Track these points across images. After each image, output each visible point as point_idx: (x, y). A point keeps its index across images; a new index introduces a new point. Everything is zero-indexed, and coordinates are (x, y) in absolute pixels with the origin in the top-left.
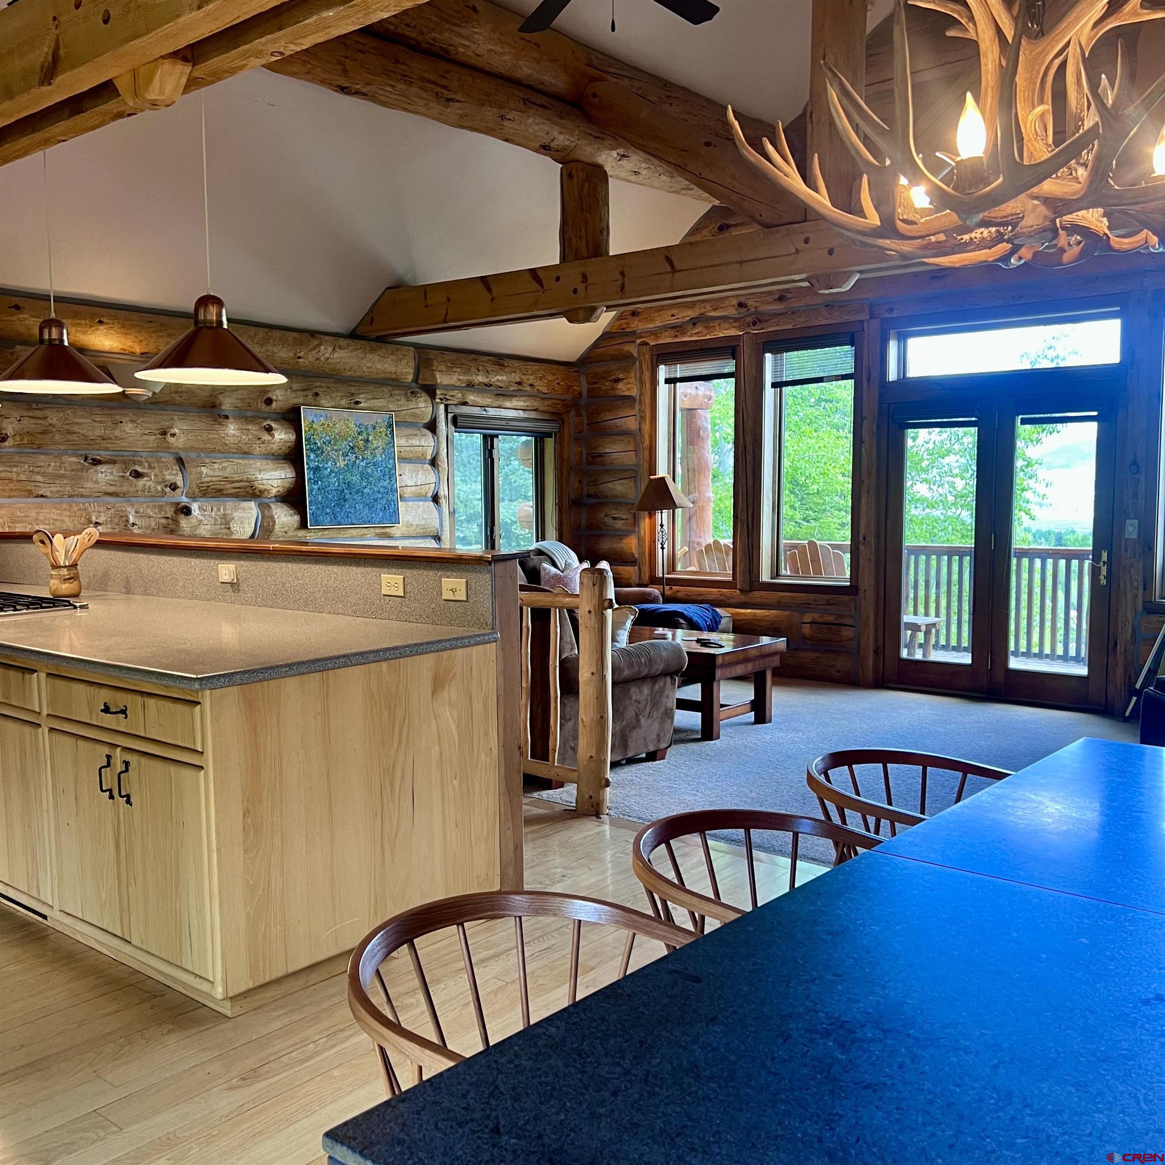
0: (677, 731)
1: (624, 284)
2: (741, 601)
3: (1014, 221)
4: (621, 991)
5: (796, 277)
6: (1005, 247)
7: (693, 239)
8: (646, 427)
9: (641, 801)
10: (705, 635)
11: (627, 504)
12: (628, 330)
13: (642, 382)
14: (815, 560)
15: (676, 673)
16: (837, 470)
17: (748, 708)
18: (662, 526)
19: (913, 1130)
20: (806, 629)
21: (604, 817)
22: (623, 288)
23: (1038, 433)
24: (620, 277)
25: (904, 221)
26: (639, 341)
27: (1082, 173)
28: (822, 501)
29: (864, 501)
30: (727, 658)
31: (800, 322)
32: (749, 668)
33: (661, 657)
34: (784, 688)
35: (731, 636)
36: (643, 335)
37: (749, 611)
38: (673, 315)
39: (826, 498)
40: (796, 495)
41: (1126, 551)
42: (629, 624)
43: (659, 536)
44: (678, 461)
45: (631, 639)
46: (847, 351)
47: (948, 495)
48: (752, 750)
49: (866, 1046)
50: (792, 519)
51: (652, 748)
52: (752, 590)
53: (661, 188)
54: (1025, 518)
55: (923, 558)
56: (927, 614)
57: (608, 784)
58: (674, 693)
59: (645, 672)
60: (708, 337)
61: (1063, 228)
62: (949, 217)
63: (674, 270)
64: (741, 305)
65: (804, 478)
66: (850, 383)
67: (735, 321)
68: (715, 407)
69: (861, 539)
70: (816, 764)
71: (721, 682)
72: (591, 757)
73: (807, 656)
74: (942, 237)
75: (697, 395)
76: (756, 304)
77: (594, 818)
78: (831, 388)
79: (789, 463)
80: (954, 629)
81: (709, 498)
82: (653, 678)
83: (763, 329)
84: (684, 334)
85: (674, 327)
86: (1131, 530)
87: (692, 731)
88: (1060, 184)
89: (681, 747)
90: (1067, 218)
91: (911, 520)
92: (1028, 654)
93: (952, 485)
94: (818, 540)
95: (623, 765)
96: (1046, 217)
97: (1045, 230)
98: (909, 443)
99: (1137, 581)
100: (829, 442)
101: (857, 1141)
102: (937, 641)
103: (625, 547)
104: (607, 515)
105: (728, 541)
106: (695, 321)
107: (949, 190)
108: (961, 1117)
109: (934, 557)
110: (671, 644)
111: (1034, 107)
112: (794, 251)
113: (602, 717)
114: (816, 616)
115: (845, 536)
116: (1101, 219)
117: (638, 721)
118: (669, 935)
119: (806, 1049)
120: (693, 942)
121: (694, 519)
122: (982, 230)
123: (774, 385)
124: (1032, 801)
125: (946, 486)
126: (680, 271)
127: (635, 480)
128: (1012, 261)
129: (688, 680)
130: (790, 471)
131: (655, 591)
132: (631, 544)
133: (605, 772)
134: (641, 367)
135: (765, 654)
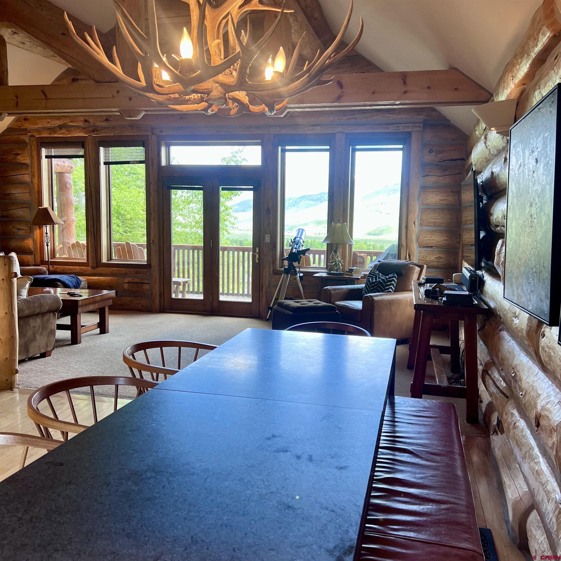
0: (57, 341)
1: (17, 102)
2: (92, 272)
3: (208, 92)
4: (18, 478)
5: (113, 110)
6: (204, 104)
7: (58, 83)
8: (36, 180)
9: (37, 379)
10: (73, 291)
11: (26, 221)
12: (22, 128)
13: (32, 157)
14: (130, 252)
15: (56, 311)
16: (140, 208)
17: (96, 326)
18: (47, 233)
19: (168, 515)
20: (126, 286)
21: (16, 390)
22: (17, 105)
23: (230, 195)
24: (15, 98)
25: (157, 85)
26: (29, 134)
27: (234, 73)
28: (133, 223)
29: (152, 223)
30: (84, 302)
31: (117, 133)
32: (96, 306)
33: (47, 303)
34: (115, 316)
35: (87, 291)
36: (31, 131)
37: (96, 277)
38: (48, 123)
39: (135, 222)
40: (120, 220)
41: (266, 247)
42: (27, 286)
43: (45, 239)
44: (55, 200)
45: (30, 293)
46: (141, 149)
47: (193, 222)
48: (98, 347)
49: (147, 481)
50: (118, 232)
51: (43, 351)
52: (97, 267)
53: (38, 54)
54: (225, 233)
55: (181, 251)
56: (184, 277)
57: (17, 372)
58: (55, 321)
59: (37, 311)
60: (69, 136)
61: (230, 99)
62: (178, 86)
63: (47, 98)
64: (86, 121)
65: (123, 211)
66: (143, 165)
67: (83, 129)
68: (75, 172)
69: (151, 242)
70: (128, 350)
71: (81, 315)
72: (7, 358)
73: (126, 300)
74: (177, 96)
75: (64, 166)
76: (94, 121)
77: (10, 391)
78: (136, 167)
79: (116, 203)
80: (196, 284)
81: (73, 219)
82: (43, 314)
83: (98, 134)
84: (55, 133)
85: (49, 129)
86: (267, 239)
87: (66, 340)
88: (226, 78)
89: (60, 349)
90: (230, 94)
91: (175, 233)
92: (228, 294)
93: (194, 217)
94: (132, 242)
95: (26, 361)
96: (221, 92)
97: (221, 98)
98: (173, 196)
99: (270, 260)
100: (135, 194)
101: (142, 526)
102: (189, 290)
103: (25, 245)
104: (13, 227)
105: (83, 241)
106: (61, 127)
107: (177, 73)
108: (190, 505)
109: (186, 251)
110: (53, 296)
111: (214, 40)
112: (111, 96)
113: (12, 337)
114: (131, 280)
115: (143, 240)
116: (246, 97)
117: (35, 337)
118: (48, 445)
119: (118, 488)
120: (60, 446)
121: (65, 231)
122: (194, 94)
123: (105, 163)
124: (226, 358)
125: (191, 218)
126: (50, 99)
127: (30, 209)
128: (209, 111)
129: (63, 314)
130: (116, 207)
131: (44, 268)
132: (29, 243)
133: (15, 366)
134: (31, 148)
135: (105, 299)
